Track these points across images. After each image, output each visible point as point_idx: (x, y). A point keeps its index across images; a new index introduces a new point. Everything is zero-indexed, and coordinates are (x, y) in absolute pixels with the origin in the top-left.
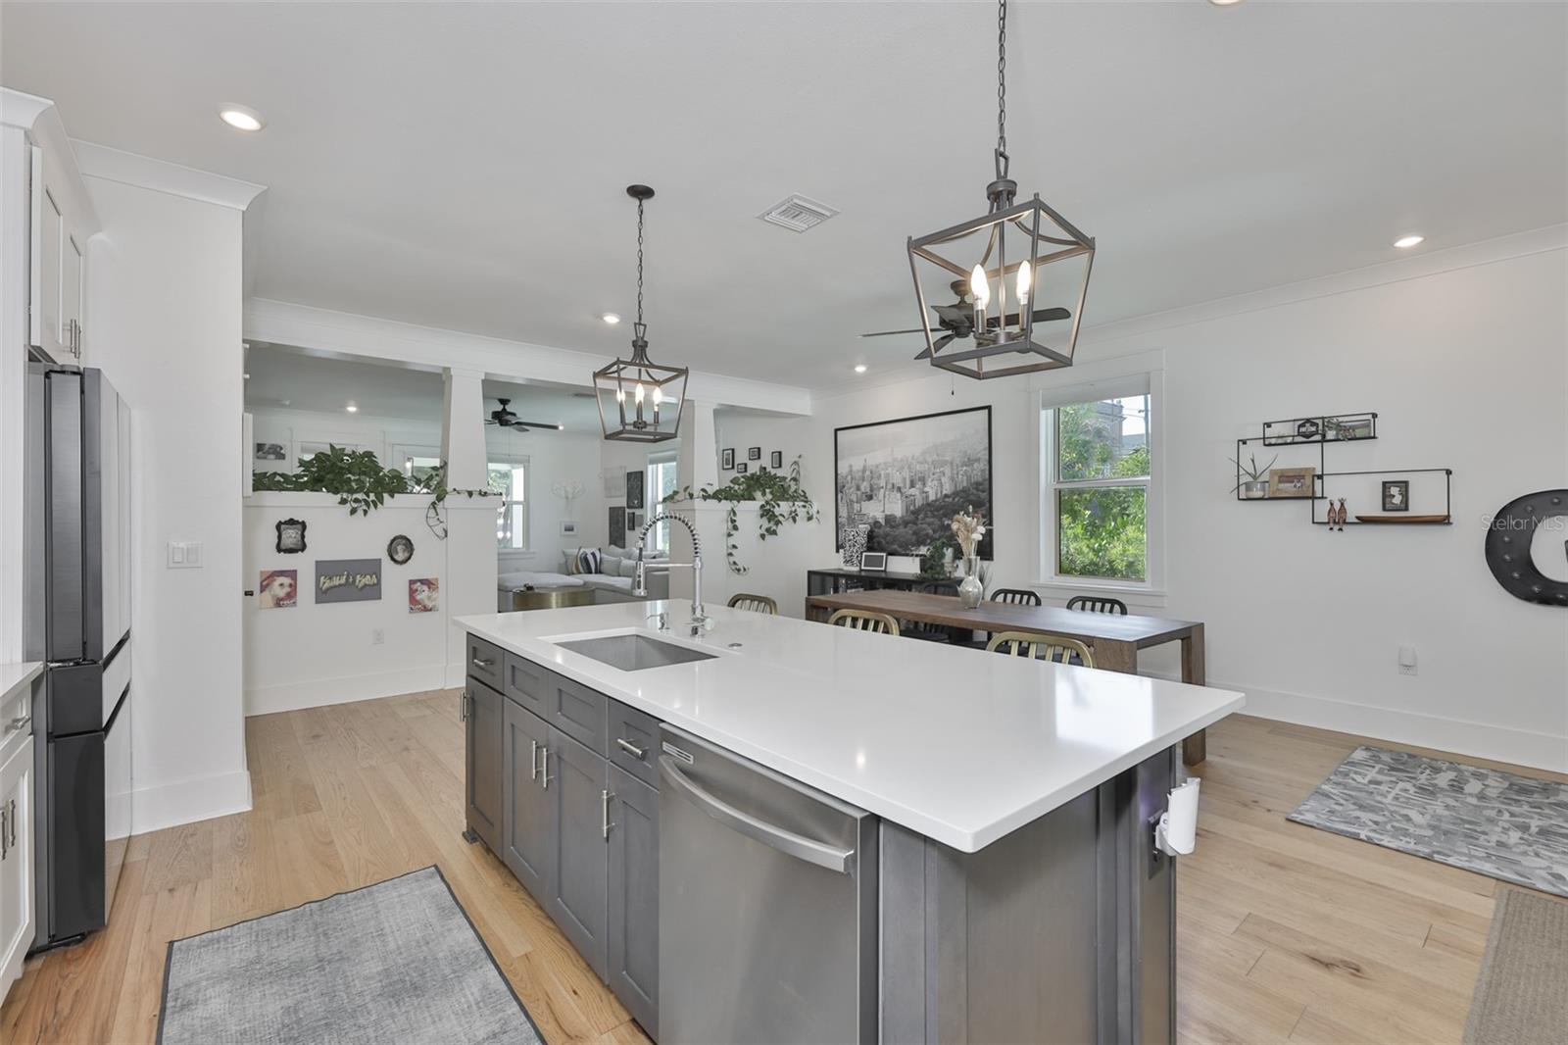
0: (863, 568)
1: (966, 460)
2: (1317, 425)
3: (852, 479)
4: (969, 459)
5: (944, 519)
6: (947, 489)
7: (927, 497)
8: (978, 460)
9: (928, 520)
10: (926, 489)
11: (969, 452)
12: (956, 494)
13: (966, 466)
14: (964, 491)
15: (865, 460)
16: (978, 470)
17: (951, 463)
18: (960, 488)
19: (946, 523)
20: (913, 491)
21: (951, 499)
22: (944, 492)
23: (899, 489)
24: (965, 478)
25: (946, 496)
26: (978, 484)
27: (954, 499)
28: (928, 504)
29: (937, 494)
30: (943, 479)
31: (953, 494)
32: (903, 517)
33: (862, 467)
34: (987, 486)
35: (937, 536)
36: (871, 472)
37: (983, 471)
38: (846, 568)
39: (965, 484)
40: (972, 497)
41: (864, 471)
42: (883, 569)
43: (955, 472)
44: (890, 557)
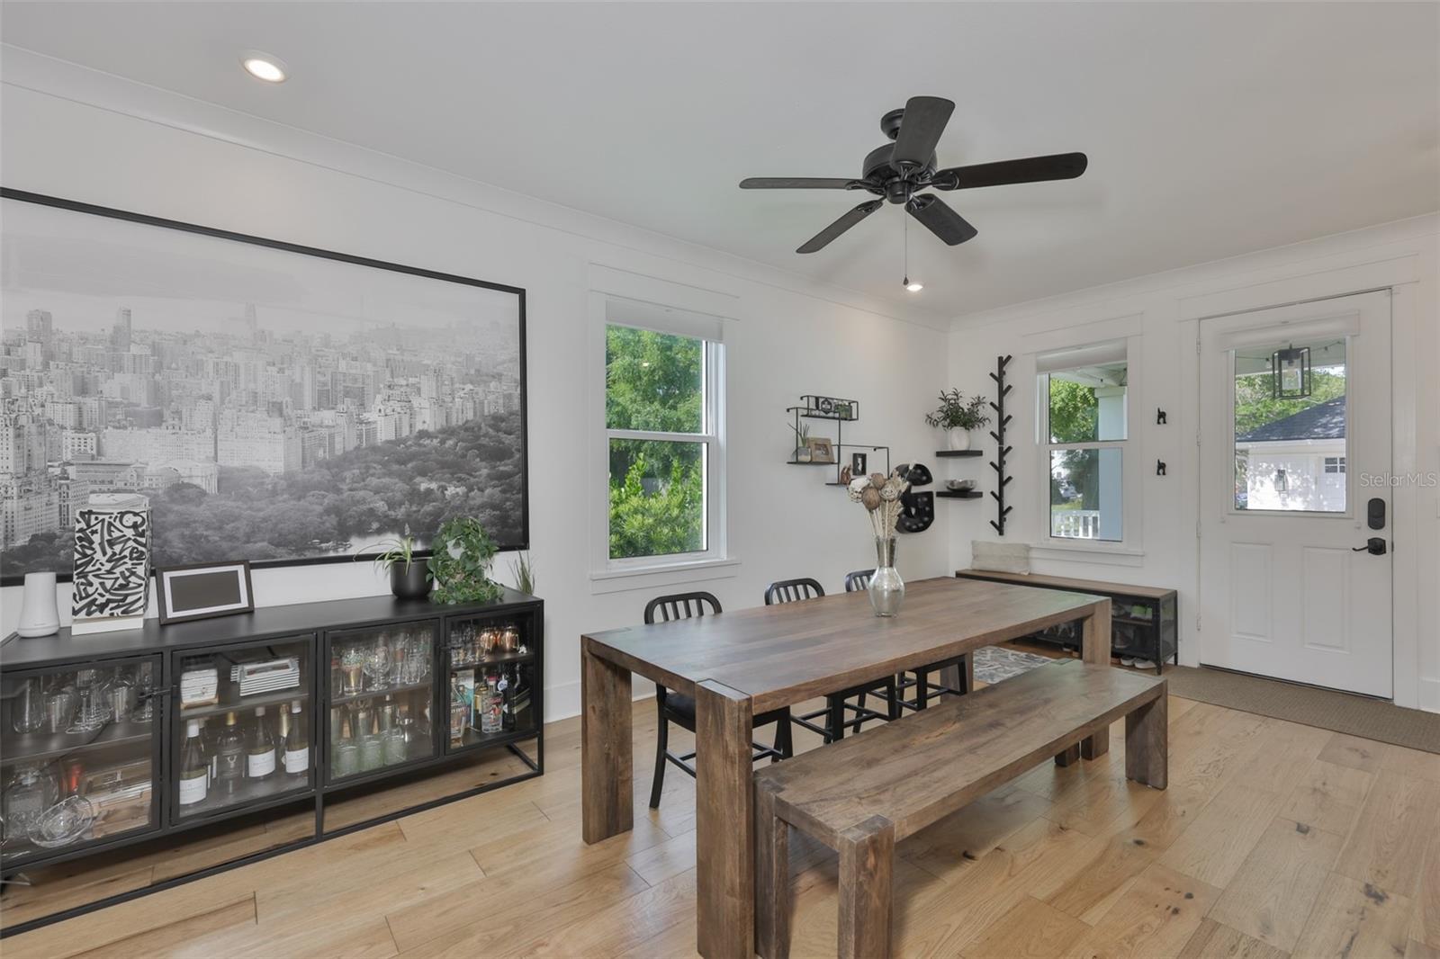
0: (171, 614)
1: (472, 372)
2: (830, 403)
3: (49, 357)
4: (478, 371)
5: (418, 479)
6: (428, 419)
7: (371, 433)
8: (498, 377)
9: (374, 481)
10: (366, 415)
11: (477, 359)
12: (448, 432)
13: (472, 383)
14: (467, 428)
15: (128, 313)
16: (498, 397)
17: (438, 373)
18: (457, 420)
19: (423, 487)
20: (327, 416)
21: (435, 442)
22: (419, 427)
23: (277, 409)
24: (470, 405)
25: (423, 434)
26: (497, 420)
27: (443, 442)
28: (374, 449)
29: (397, 429)
30: (416, 402)
31: (443, 431)
32: (289, 476)
33: (109, 331)
34: (518, 422)
35: (400, 513)
36: (156, 349)
37: (509, 397)
38: (81, 629)
39: (470, 416)
40: (484, 441)
41: (119, 338)
42: (244, 604)
43: (446, 389)
44: (253, 572)
